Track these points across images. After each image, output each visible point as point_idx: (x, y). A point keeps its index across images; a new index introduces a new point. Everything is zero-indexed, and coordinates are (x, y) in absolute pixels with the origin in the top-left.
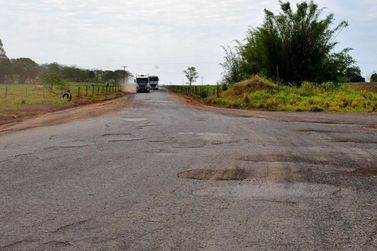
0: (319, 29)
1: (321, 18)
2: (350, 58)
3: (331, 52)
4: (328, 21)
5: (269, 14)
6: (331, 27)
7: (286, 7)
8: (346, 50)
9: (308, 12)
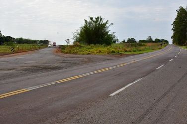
0: (103, 26)
1: (104, 22)
2: (114, 36)
3: (108, 33)
4: (106, 23)
5: (86, 21)
6: (107, 25)
7: (91, 19)
8: (113, 33)
9: (99, 20)
